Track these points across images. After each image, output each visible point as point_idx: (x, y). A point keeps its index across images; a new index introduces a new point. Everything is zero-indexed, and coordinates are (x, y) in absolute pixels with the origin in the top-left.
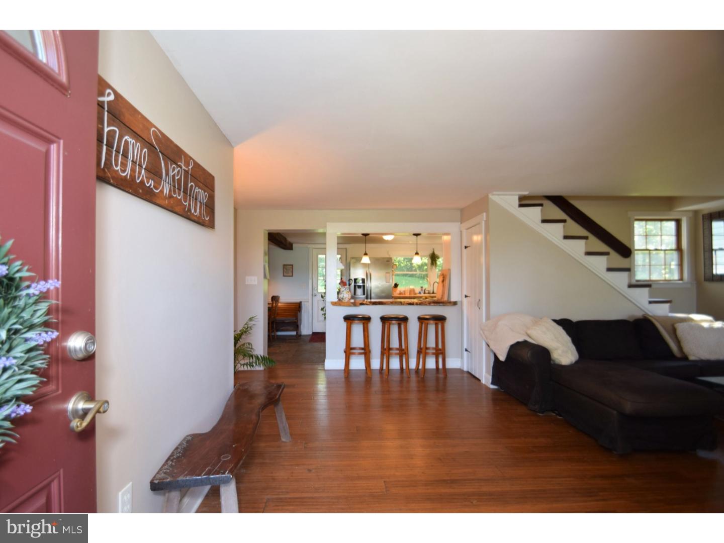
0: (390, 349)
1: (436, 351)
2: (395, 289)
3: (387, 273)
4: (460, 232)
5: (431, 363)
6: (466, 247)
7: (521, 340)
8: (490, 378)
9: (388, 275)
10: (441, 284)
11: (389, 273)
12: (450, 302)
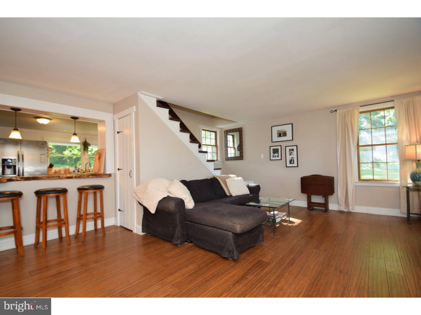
0: (47, 222)
1: (95, 215)
2: (50, 169)
3: (41, 154)
4: (113, 121)
5: (90, 226)
6: (118, 133)
7: (165, 196)
8: (141, 227)
9: (43, 156)
10: (97, 161)
11: (44, 154)
12: (106, 175)
